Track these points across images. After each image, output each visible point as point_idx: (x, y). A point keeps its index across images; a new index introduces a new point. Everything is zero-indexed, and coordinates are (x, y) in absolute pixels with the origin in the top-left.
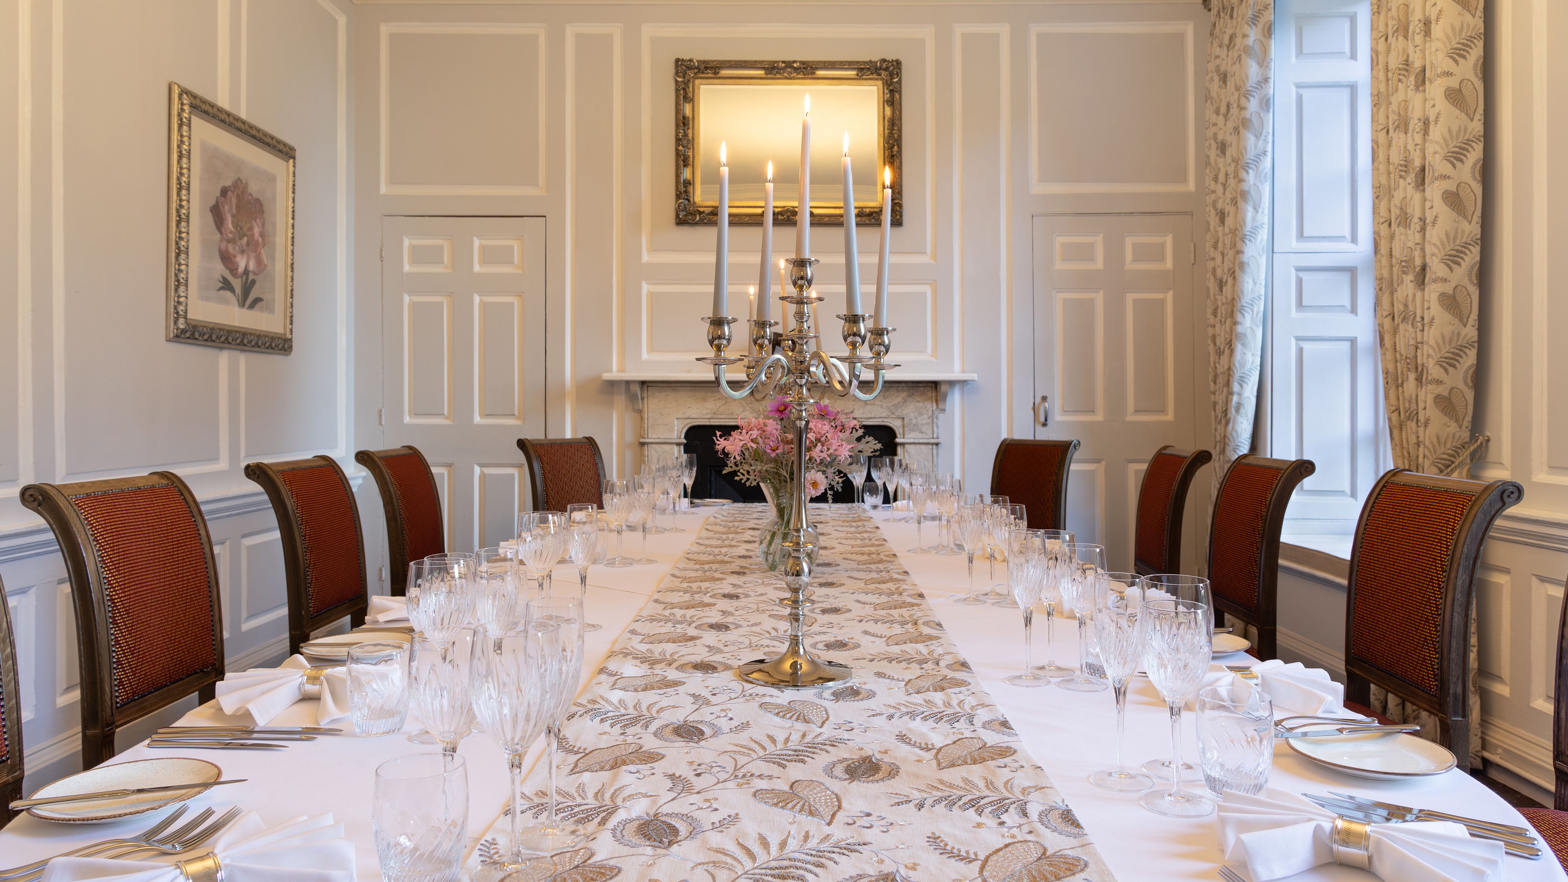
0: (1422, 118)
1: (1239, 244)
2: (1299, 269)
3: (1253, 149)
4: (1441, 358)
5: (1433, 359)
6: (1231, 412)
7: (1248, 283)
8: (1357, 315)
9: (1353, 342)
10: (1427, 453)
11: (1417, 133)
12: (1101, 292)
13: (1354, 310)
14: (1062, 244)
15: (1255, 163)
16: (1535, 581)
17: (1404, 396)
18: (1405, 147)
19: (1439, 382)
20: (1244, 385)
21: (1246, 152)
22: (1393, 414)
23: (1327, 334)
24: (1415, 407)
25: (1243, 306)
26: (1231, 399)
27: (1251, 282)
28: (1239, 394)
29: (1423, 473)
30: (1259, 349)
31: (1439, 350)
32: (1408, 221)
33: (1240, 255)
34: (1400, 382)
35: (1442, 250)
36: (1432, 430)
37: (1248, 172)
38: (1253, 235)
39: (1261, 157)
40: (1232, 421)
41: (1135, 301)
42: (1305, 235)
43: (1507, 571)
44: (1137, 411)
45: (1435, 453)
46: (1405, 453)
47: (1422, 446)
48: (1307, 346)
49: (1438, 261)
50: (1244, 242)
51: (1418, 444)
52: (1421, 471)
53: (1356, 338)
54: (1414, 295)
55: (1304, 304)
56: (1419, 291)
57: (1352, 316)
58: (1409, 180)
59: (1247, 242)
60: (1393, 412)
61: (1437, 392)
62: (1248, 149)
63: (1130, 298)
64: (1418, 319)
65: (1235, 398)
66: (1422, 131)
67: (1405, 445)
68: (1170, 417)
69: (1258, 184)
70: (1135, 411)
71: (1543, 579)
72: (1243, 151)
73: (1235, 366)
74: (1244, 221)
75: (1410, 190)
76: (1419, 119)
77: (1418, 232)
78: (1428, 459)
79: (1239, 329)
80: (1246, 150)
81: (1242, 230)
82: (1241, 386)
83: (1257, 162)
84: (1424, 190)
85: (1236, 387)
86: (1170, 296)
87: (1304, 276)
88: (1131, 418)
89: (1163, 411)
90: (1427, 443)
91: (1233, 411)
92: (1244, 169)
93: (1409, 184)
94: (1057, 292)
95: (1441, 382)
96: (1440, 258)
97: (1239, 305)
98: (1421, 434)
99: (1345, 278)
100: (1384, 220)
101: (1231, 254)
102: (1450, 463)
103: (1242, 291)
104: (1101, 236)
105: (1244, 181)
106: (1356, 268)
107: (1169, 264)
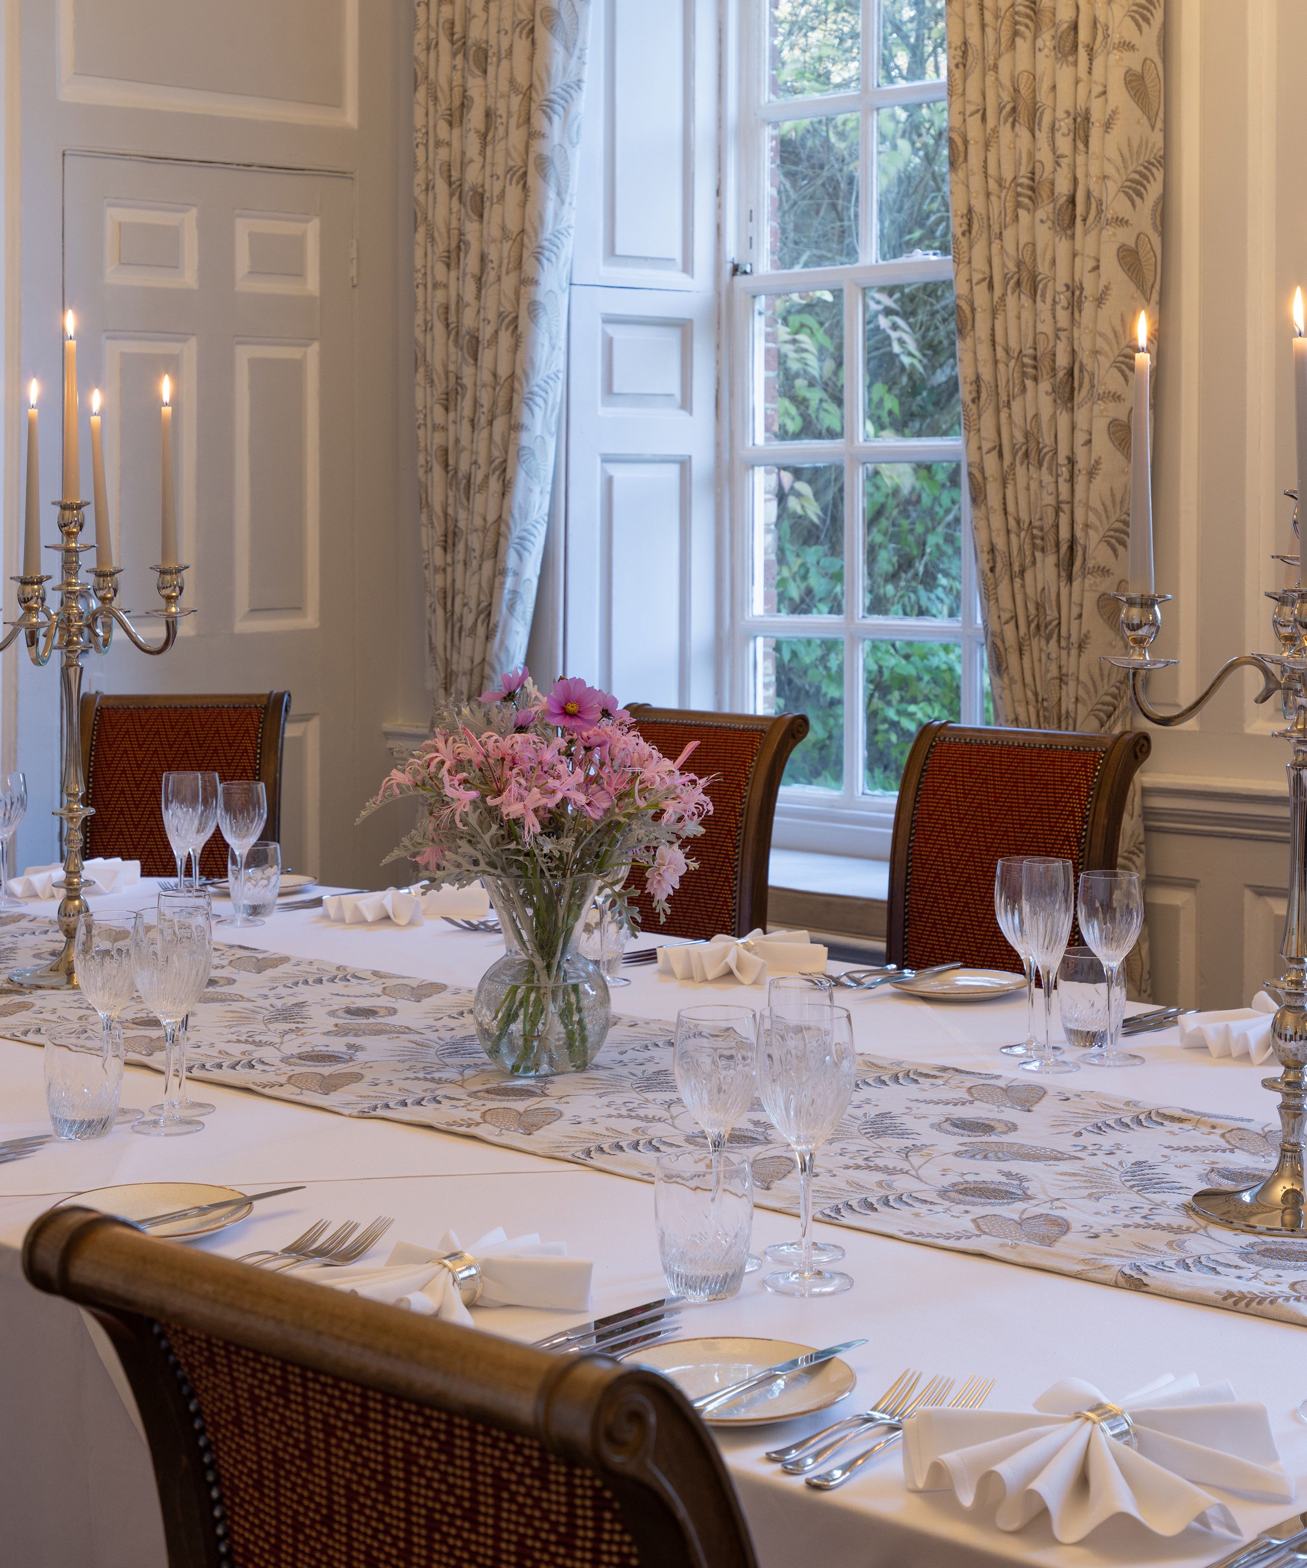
0: (1072, 111)
1: (528, 262)
2: (609, 320)
3: (560, 73)
4: (1109, 530)
5: (1096, 530)
6: (500, 612)
7: (543, 345)
8: (691, 413)
9: (684, 464)
10: (1081, 693)
11: (1064, 135)
12: (193, 342)
13: (686, 404)
14: (120, 225)
15: (562, 102)
16: (1248, 895)
17: (1025, 594)
18: (1031, 155)
19: (1105, 572)
20: (525, 554)
21: (549, 80)
22: (1006, 627)
23: (649, 450)
24: (1056, 614)
25: (531, 393)
26: (503, 584)
27: (546, 343)
28: (516, 574)
29: (1074, 730)
30: (550, 481)
31: (1107, 517)
32: (1041, 286)
33: (532, 288)
34: (1016, 568)
35: (1115, 346)
36: (1091, 655)
37: (550, 119)
38: (555, 249)
39: (572, 92)
40: (500, 629)
41: (255, 364)
42: (619, 251)
43: (1189, 884)
44: (255, 611)
45: (1096, 692)
46: (1030, 695)
47: (1072, 684)
48: (619, 472)
49: (1108, 365)
50: (538, 260)
51: (1062, 679)
52: (1071, 727)
53: (690, 457)
54: (1054, 417)
55: (616, 389)
56: (1064, 412)
57: (683, 414)
58: (1041, 214)
59: (545, 262)
60: (1007, 622)
61: (1102, 589)
62: (553, 71)
63: (244, 354)
64: (1062, 459)
65: (509, 582)
66: (1072, 134)
67: (1029, 679)
68: (310, 620)
69: (567, 145)
70: (253, 611)
71: (1261, 892)
72: (544, 75)
73: (512, 516)
74: (541, 218)
75: (1044, 234)
76: (1068, 113)
77: (1063, 308)
78: (1085, 704)
79: (525, 439)
80: (548, 71)
81: (536, 236)
82: (520, 557)
83: (566, 101)
84: (1073, 237)
85: (512, 561)
86: (312, 354)
87: (618, 333)
88: (244, 626)
89: (297, 608)
90: (1084, 677)
91: (504, 609)
92: (544, 112)
93: (1042, 221)
94: (108, 338)
95: (1108, 571)
96: (1112, 359)
97: (526, 390)
98: (1063, 662)
99: (672, 338)
100: (981, 276)
101: (509, 282)
102: (1111, 708)
103: (532, 361)
104: (194, 212)
105: (543, 136)
106: (691, 321)
107: (312, 284)
